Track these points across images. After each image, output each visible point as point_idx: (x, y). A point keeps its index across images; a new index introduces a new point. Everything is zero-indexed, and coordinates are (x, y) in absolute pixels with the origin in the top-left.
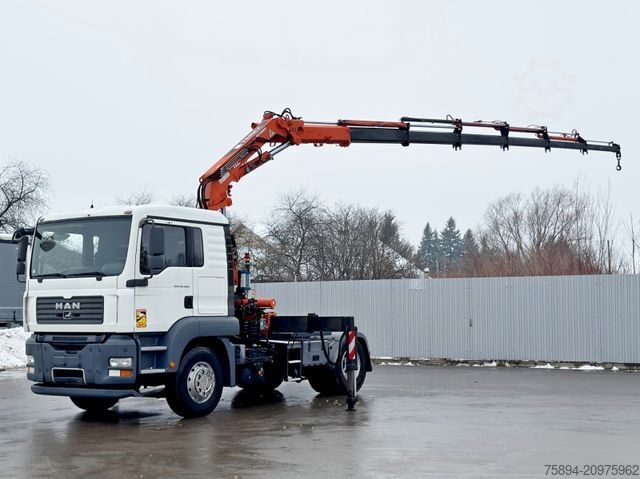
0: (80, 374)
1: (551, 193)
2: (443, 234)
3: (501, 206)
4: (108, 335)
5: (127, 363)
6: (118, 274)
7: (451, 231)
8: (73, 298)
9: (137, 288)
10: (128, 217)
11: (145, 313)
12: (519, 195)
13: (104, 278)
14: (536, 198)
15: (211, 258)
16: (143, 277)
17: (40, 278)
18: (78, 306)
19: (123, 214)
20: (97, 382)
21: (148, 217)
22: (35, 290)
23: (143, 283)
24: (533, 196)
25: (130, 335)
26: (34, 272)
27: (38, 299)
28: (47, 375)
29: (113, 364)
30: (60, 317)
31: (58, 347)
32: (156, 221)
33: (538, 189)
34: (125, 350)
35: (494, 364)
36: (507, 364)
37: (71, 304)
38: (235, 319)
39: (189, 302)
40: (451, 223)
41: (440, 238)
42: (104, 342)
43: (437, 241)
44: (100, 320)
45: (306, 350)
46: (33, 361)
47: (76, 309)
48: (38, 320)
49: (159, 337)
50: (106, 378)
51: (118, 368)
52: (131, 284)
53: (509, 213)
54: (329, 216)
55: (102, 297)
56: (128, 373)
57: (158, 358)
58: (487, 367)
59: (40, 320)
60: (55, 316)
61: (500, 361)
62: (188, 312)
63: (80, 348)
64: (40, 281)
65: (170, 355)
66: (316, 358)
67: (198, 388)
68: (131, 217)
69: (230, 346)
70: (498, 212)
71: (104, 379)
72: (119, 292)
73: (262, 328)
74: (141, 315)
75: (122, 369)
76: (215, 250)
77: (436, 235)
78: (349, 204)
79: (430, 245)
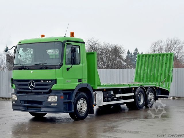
1: (173, 40)
3: (156, 44)
7: (136, 53)
12: (162, 40)
14: (168, 41)
24: (167, 41)
33: (168, 39)
35: (171, 98)
36: (176, 98)
40: (136, 50)
41: (132, 55)
43: (132, 56)
53: (158, 47)
54: (101, 47)
58: (169, 99)
61: (174, 97)
70: (155, 46)
77: (131, 54)
78: (108, 43)
79: (129, 57)
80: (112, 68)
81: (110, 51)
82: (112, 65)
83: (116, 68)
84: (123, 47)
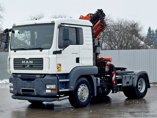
0: (33, 91)
2: (156, 31)
4: (45, 75)
5: (53, 87)
6: (49, 49)
8: (30, 59)
9: (57, 54)
10: (53, 24)
11: (60, 65)
13: (43, 50)
15: (86, 41)
16: (59, 50)
17: (15, 50)
18: (32, 62)
19: (50, 22)
20: (40, 95)
21: (61, 23)
22: (13, 55)
23: (60, 52)
25: (54, 75)
26: (12, 47)
27: (14, 59)
28: (19, 91)
29: (48, 87)
30: (24, 67)
31: (23, 79)
32: (65, 25)
34: (53, 81)
37: (29, 61)
38: (96, 67)
39: (78, 60)
42: (44, 77)
43: (153, 34)
44: (42, 68)
45: (124, 80)
46: (12, 85)
47: (31, 63)
48: (14, 68)
49: (66, 75)
50: (44, 93)
51: (49, 89)
52: (55, 53)
54: (114, 23)
55: (42, 59)
56: (54, 91)
57: (66, 84)
59: (15, 68)
60: (22, 67)
62: (77, 65)
63: (33, 80)
64: (15, 52)
65: (71, 83)
66: (128, 83)
67: (82, 95)
68: (54, 24)
69: (94, 78)
71: (44, 94)
72: (50, 56)
73: (106, 70)
74: (59, 66)
75: (51, 89)
76: (88, 37)
77: (153, 32)
78: (122, 19)
79: (150, 36)
80: (126, 48)
81: (125, 29)
82: (127, 44)
83: (132, 49)
84: (141, 23)
